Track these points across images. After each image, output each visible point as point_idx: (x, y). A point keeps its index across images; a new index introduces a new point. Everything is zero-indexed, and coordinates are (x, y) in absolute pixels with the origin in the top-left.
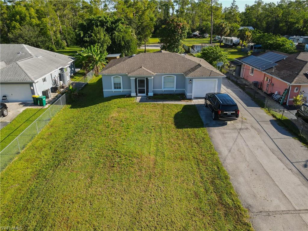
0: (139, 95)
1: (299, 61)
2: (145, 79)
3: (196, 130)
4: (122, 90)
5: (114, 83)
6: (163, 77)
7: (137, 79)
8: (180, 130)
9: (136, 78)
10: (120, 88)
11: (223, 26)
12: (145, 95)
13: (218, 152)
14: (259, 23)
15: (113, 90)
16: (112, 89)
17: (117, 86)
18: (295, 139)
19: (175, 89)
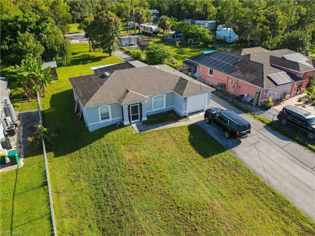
0: (132, 122)
1: (255, 63)
2: (139, 104)
3: (222, 154)
4: (110, 119)
5: (101, 114)
6: (153, 98)
7: (131, 106)
8: (209, 159)
9: (129, 106)
10: (108, 118)
11: (140, 14)
12: (139, 120)
13: (259, 175)
14: (160, 5)
15: (101, 122)
16: (99, 121)
17: (105, 116)
18: (295, 143)
19: (164, 107)
